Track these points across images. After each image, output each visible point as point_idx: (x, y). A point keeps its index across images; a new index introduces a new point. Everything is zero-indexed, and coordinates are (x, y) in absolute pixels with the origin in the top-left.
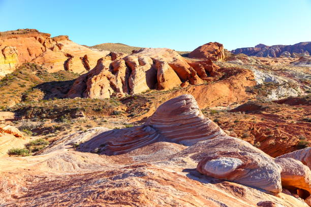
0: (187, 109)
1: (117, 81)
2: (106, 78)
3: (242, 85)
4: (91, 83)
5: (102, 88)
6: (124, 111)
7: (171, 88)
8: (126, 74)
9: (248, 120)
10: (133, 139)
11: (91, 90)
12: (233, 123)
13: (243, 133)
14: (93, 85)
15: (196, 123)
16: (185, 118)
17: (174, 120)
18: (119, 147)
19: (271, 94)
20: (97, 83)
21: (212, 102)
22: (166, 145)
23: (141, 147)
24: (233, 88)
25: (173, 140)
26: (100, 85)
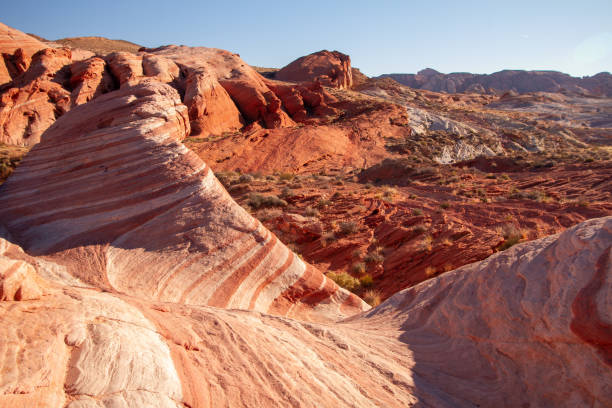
2: (46, 96)
3: (379, 135)
5: (32, 120)
14: (5, 110)
19: (441, 156)
20: (17, 106)
21: (305, 165)
24: (358, 138)
26: (25, 114)
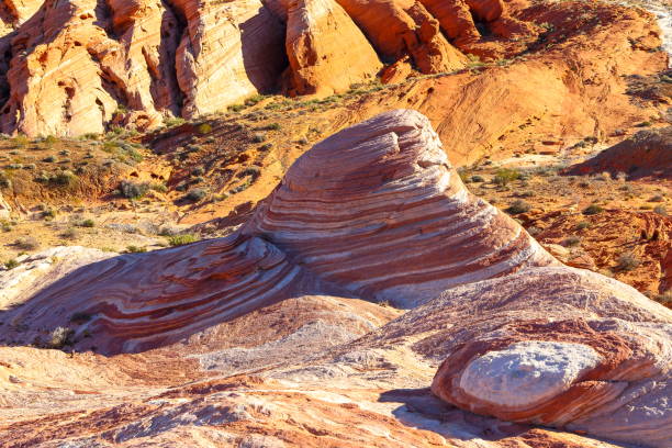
0: (404, 168)
1: (128, 64)
2: (83, 53)
3: (614, 71)
4: (25, 74)
5: (70, 92)
6: (159, 183)
7: (343, 85)
8: (164, 35)
9: (638, 202)
10: (199, 287)
11: (29, 101)
12: (581, 218)
13: (616, 254)
14: (33, 82)
15: (440, 221)
16: (396, 202)
17: (357, 210)
18: (146, 319)
20: (48, 73)
21: (501, 138)
22: (325, 307)
23: (231, 319)
24: (578, 83)
25: (353, 286)
26: (60, 84)
